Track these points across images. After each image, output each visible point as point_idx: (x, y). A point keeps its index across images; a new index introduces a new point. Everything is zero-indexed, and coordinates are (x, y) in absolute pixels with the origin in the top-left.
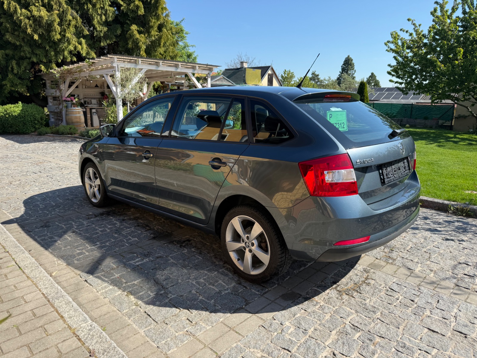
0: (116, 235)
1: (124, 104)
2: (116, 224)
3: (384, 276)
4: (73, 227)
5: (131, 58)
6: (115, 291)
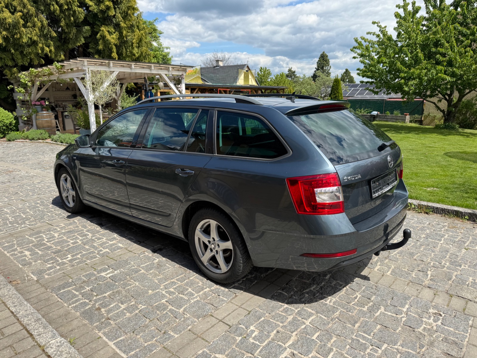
2: (88, 235)
4: (44, 240)
5: (102, 61)
6: (85, 304)
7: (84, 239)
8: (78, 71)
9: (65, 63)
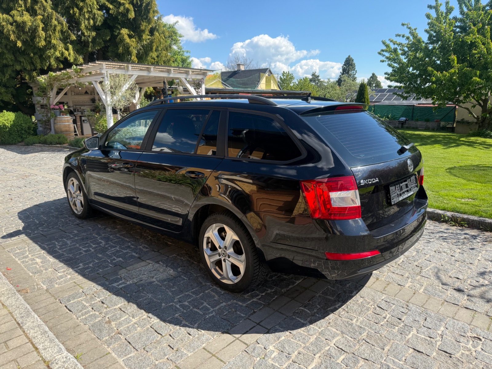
0: (100, 256)
1: (115, 111)
2: (101, 243)
3: (373, 293)
4: (56, 247)
5: (121, 64)
6: (95, 316)
7: (96, 247)
8: (97, 74)
9: (84, 67)
